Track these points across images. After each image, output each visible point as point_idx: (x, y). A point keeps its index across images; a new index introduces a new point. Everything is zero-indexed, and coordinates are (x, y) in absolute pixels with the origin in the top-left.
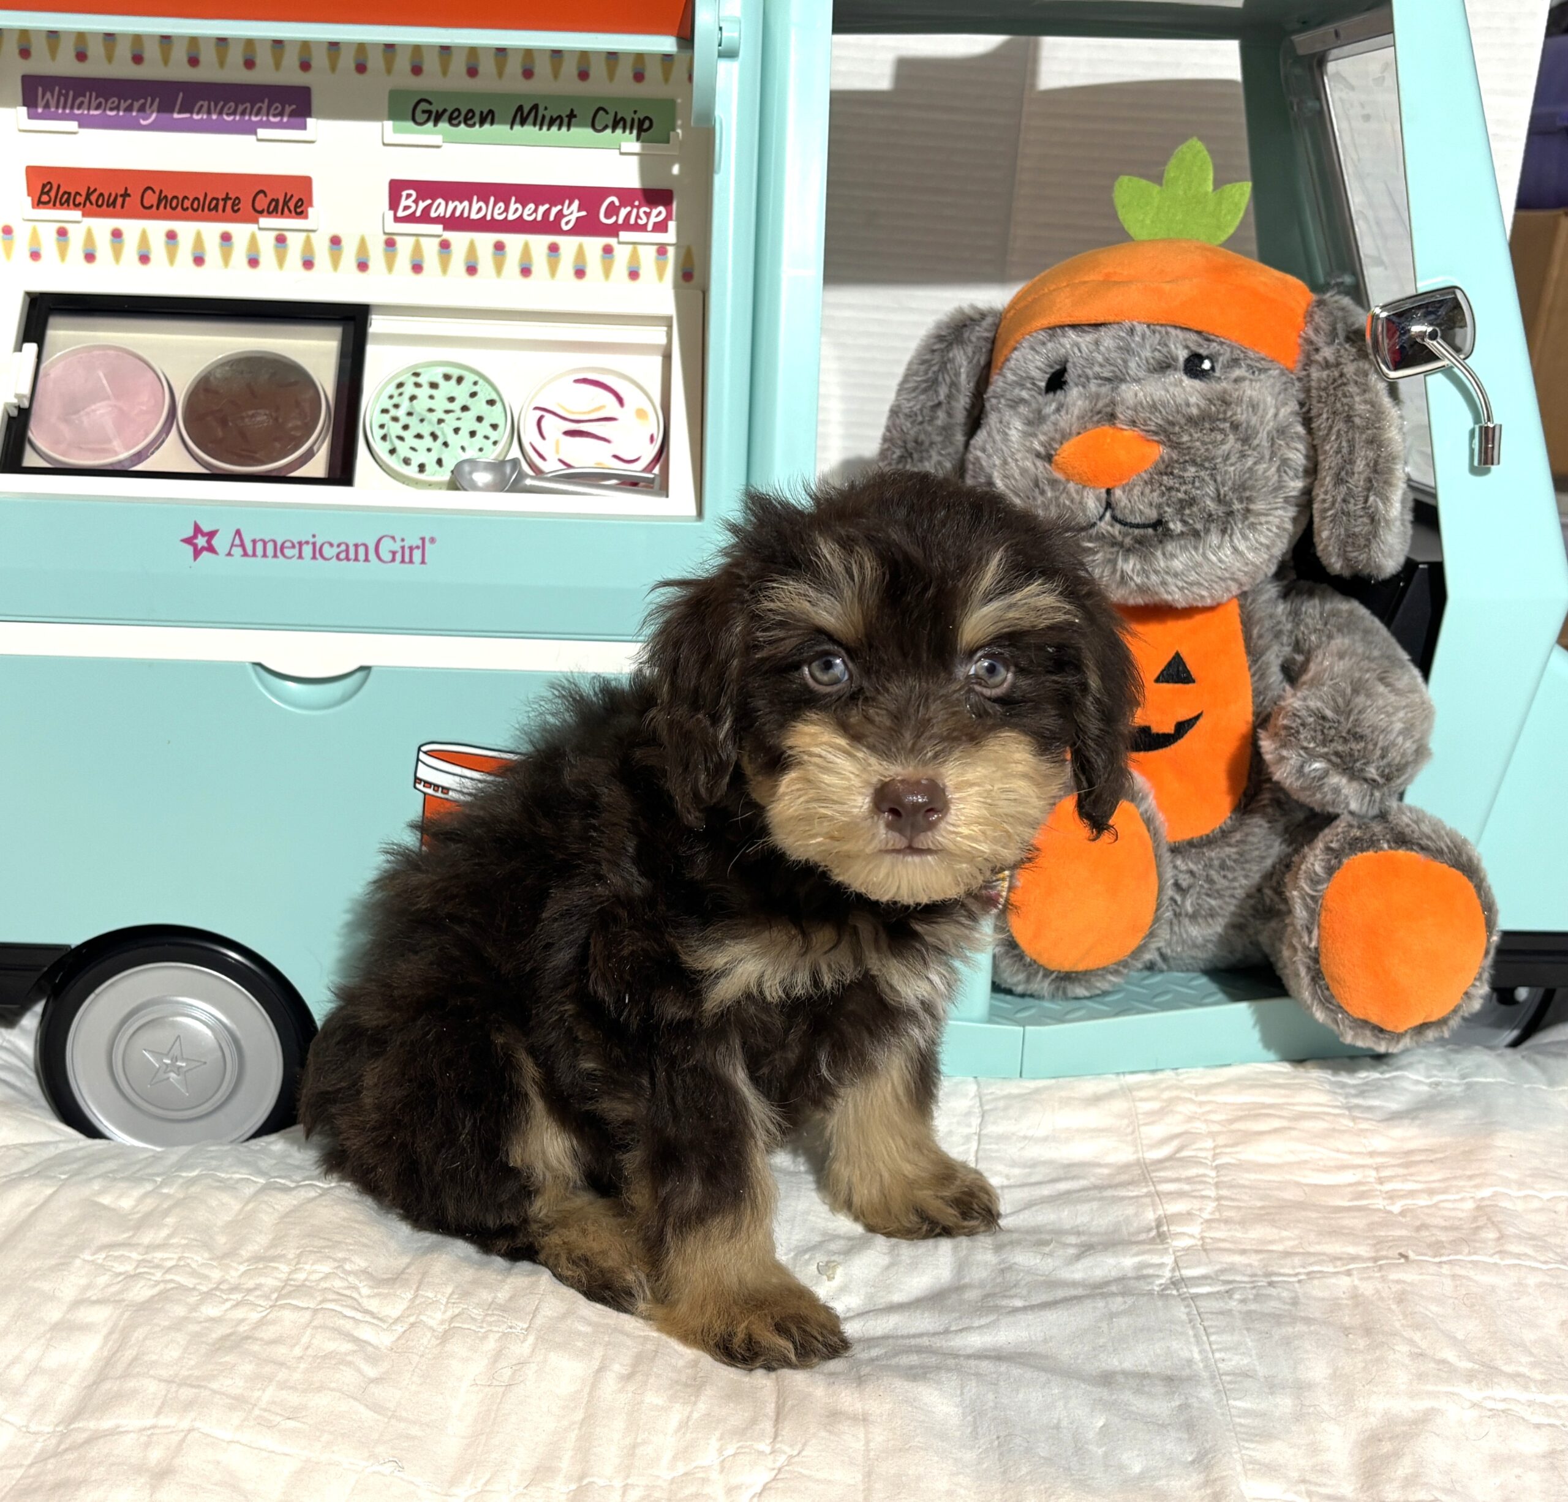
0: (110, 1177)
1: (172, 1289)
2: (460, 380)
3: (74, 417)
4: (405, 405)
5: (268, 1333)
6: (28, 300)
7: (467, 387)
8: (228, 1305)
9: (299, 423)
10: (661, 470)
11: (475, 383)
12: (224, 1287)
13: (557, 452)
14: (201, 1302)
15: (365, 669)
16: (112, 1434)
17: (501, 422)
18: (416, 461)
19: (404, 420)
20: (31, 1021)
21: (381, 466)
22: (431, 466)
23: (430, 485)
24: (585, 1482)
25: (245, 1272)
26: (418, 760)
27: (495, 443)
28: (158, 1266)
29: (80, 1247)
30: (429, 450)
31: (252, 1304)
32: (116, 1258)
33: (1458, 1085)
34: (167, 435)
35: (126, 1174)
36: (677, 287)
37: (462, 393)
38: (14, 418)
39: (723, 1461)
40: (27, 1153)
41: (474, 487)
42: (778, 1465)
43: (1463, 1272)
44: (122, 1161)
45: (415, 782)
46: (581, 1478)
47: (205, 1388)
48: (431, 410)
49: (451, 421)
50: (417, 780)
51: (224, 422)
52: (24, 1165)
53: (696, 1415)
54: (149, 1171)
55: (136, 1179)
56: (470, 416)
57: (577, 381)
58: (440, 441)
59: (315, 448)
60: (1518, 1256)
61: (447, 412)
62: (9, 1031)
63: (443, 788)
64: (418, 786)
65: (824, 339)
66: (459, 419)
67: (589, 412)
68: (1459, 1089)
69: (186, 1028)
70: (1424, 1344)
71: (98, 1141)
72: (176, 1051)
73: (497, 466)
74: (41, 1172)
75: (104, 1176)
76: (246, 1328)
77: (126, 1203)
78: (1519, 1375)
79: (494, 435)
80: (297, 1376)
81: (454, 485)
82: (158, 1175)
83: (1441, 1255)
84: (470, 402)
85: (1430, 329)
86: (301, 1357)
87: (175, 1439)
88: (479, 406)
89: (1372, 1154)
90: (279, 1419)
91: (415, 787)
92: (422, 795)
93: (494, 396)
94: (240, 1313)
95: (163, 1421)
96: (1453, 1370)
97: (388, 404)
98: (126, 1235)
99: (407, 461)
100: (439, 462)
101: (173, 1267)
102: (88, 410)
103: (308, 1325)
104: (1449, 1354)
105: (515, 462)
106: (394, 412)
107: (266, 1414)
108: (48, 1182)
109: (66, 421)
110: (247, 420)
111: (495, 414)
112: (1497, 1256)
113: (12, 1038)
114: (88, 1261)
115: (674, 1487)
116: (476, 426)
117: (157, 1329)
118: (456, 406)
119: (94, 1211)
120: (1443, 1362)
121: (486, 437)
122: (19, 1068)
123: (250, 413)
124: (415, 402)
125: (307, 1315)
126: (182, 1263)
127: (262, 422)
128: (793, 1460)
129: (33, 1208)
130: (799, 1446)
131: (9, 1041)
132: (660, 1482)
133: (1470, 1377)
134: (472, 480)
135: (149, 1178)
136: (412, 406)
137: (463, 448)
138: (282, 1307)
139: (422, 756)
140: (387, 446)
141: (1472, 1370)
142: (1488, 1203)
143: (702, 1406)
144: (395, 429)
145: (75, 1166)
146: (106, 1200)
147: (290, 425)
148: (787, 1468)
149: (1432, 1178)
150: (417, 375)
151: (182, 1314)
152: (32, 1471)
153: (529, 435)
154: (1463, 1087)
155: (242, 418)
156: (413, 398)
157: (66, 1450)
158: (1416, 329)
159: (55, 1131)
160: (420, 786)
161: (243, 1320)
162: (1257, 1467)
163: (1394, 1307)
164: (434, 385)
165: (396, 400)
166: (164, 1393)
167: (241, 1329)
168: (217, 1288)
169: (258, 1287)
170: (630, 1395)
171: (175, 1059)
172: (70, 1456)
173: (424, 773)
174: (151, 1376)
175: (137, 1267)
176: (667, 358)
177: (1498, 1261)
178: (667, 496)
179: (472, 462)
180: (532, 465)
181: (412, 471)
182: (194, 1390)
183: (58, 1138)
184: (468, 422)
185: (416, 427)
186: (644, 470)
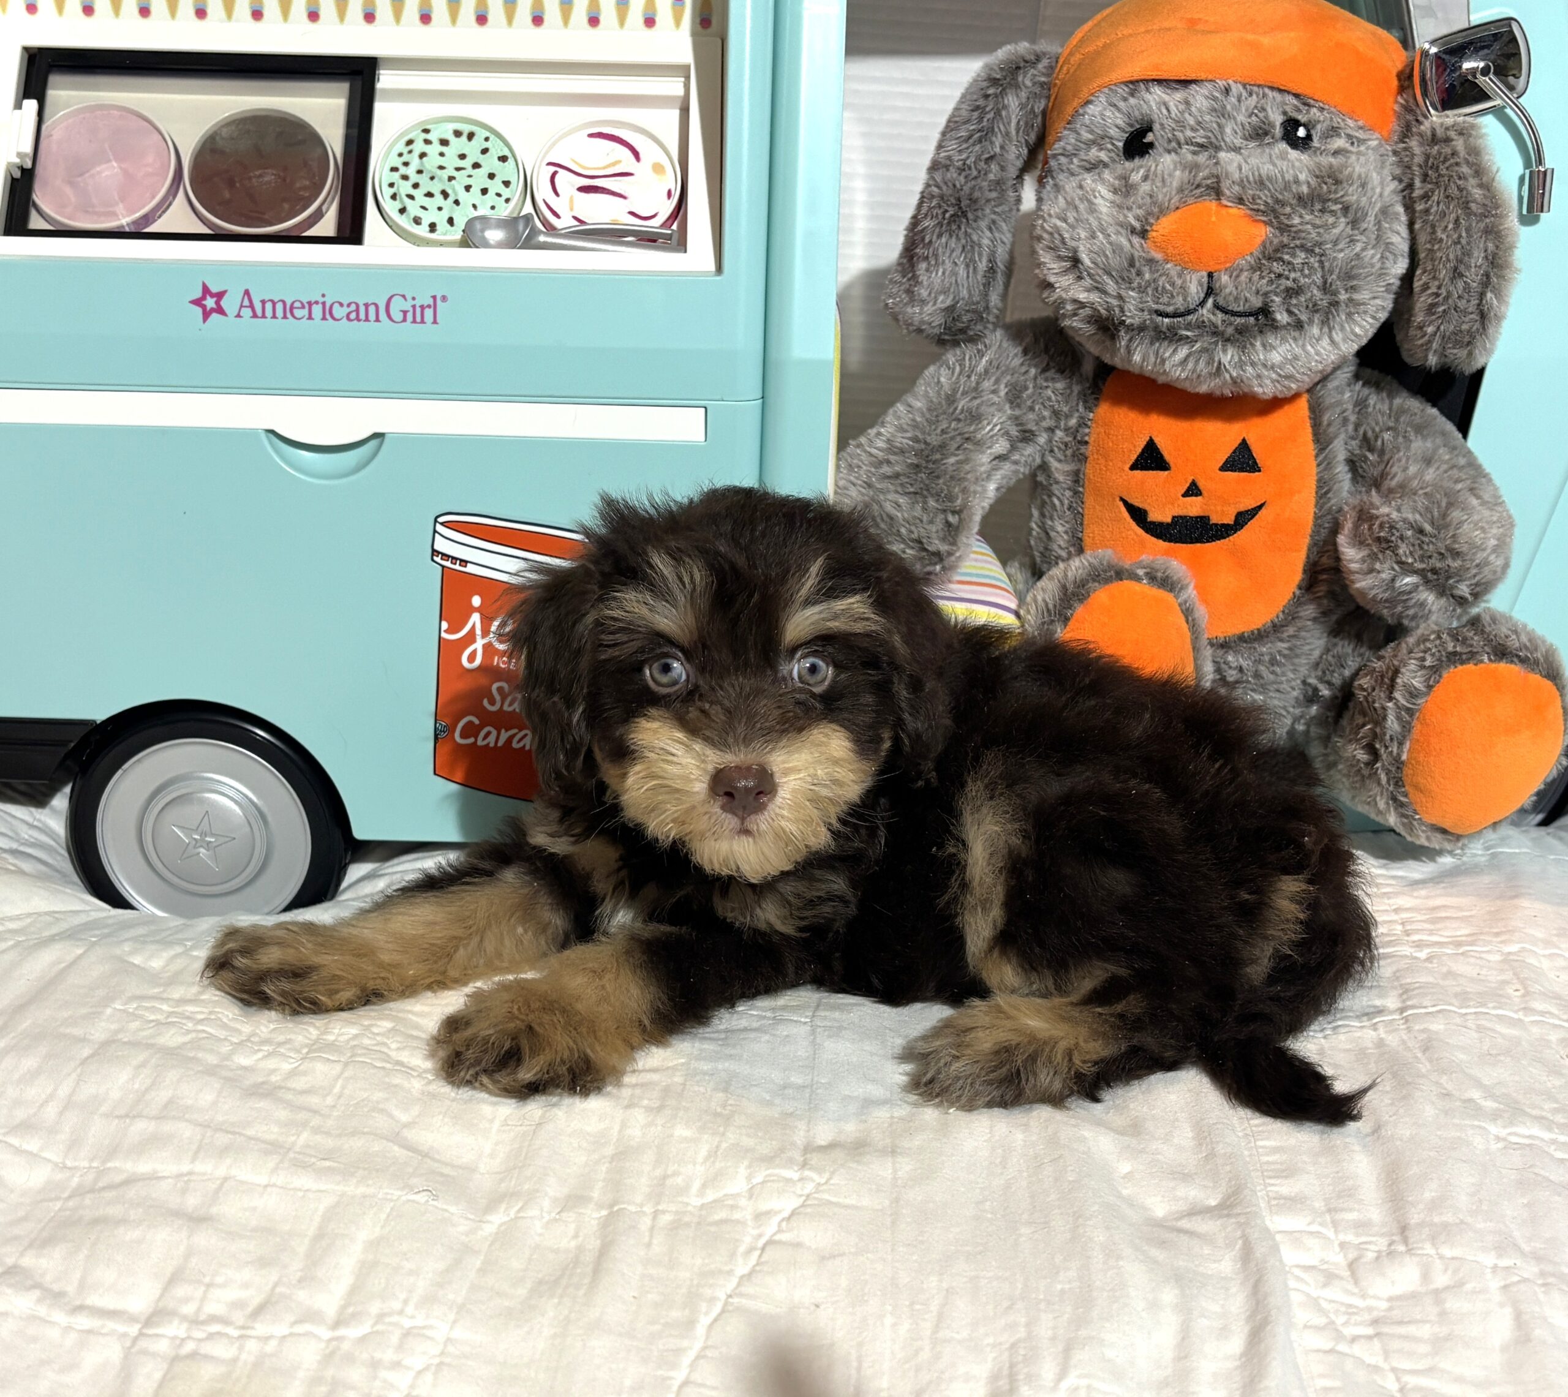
0: (141, 941)
1: (204, 1038)
2: (471, 136)
3: (79, 179)
4: (415, 163)
5: (300, 1083)
6: (26, 56)
7: (478, 143)
8: (260, 1055)
9: (307, 183)
10: (678, 227)
11: (487, 139)
12: (255, 1039)
13: (572, 209)
14: (232, 1052)
15: (378, 436)
16: (150, 1179)
17: (513, 180)
18: (426, 220)
19: (414, 178)
20: (61, 802)
21: (390, 227)
22: (442, 226)
23: (442, 244)
24: (616, 1208)
25: (274, 1029)
26: (435, 531)
27: (507, 200)
28: (188, 1018)
29: (108, 1000)
30: (440, 209)
31: (283, 1055)
32: (147, 1008)
33: (1482, 855)
34: (175, 197)
35: (158, 938)
36: (694, 34)
37: (472, 150)
38: (17, 180)
39: (752, 1188)
40: (57, 919)
41: (486, 244)
42: (806, 1192)
43: (1489, 1025)
44: (153, 928)
45: (433, 555)
46: (611, 1206)
47: (240, 1134)
48: (441, 168)
49: (462, 179)
50: (435, 552)
51: (231, 183)
52: (54, 930)
53: (724, 1145)
54: (180, 936)
55: (166, 943)
56: (482, 172)
57: (591, 135)
58: (451, 199)
59: (324, 208)
60: (1543, 1013)
61: (458, 169)
62: (40, 810)
63: (461, 561)
64: (435, 558)
65: (846, 114)
66: (470, 176)
67: (604, 168)
68: (1483, 859)
69: (214, 804)
70: (1450, 1087)
71: (129, 911)
72: (205, 826)
73: (510, 224)
74: (72, 935)
75: (134, 939)
76: (278, 1078)
77: (156, 964)
78: (1543, 1118)
79: (506, 193)
80: (330, 1123)
81: (466, 242)
82: (188, 940)
83: (1468, 1007)
84: (481, 159)
85: (1482, 64)
86: (334, 1106)
87: (213, 1186)
88: (490, 163)
89: (1397, 911)
90: (313, 1160)
91: (433, 560)
92: (440, 568)
93: (506, 152)
94: (271, 1064)
95: (199, 1167)
96: (1479, 1108)
97: (397, 162)
98: (156, 990)
99: (417, 221)
100: (451, 221)
101: (203, 1020)
102: (92, 172)
103: (339, 1077)
104: (1476, 1094)
105: (528, 218)
106: (403, 170)
107: (301, 1156)
108: (79, 943)
109: (71, 184)
110: (254, 180)
111: (507, 171)
112: (1521, 1013)
113: (43, 818)
114: (120, 1010)
115: (704, 1212)
116: (488, 184)
117: (192, 1072)
118: (467, 163)
119: (125, 968)
120: (1470, 1100)
121: (499, 195)
122: (51, 846)
123: (257, 173)
124: (425, 159)
125: (338, 1068)
126: (213, 1017)
127: (269, 182)
128: (821, 1188)
129: (63, 965)
130: (827, 1175)
131: (39, 821)
132: (690, 1208)
133: (1495, 1116)
134: (484, 238)
135: (180, 942)
136: (422, 164)
137: (475, 206)
138: (313, 1059)
139: (439, 528)
140: (397, 205)
141: (1498, 1109)
142: (1515, 958)
143: (732, 1136)
144: (405, 188)
145: (106, 931)
146: (137, 960)
147: (298, 185)
148: (816, 1195)
149: (1459, 933)
150: (426, 131)
151: (215, 1062)
152: (71, 1204)
153: (543, 191)
154: (1487, 858)
155: (250, 178)
156: (423, 155)
157: (104, 1188)
158: (1467, 65)
159: (87, 903)
160: (438, 559)
161: (273, 1071)
162: (1282, 1202)
163: (1419, 1055)
164: (444, 142)
165: (405, 158)
166: (199, 1137)
167: (274, 1078)
168: (248, 1040)
169: (288, 1041)
170: (659, 1128)
171: (204, 834)
172: (109, 1195)
173: (441, 545)
174: (187, 1121)
175: (168, 1017)
176: (685, 111)
177: (1522, 1017)
178: (685, 252)
179: (483, 219)
180: (545, 223)
181: (422, 231)
182: (230, 1136)
183: (88, 908)
184: (479, 179)
185: (426, 185)
186: (663, 226)
